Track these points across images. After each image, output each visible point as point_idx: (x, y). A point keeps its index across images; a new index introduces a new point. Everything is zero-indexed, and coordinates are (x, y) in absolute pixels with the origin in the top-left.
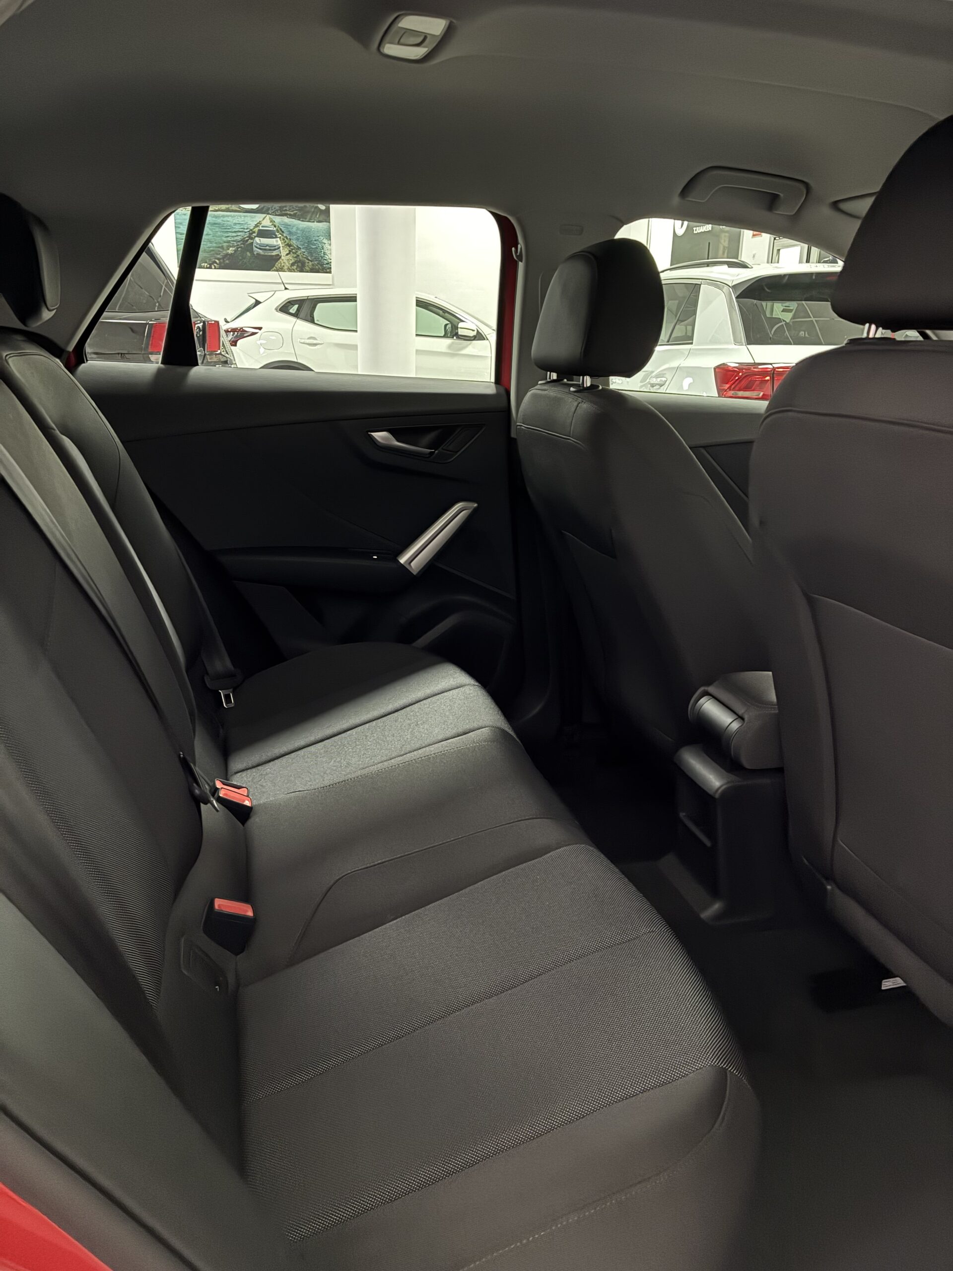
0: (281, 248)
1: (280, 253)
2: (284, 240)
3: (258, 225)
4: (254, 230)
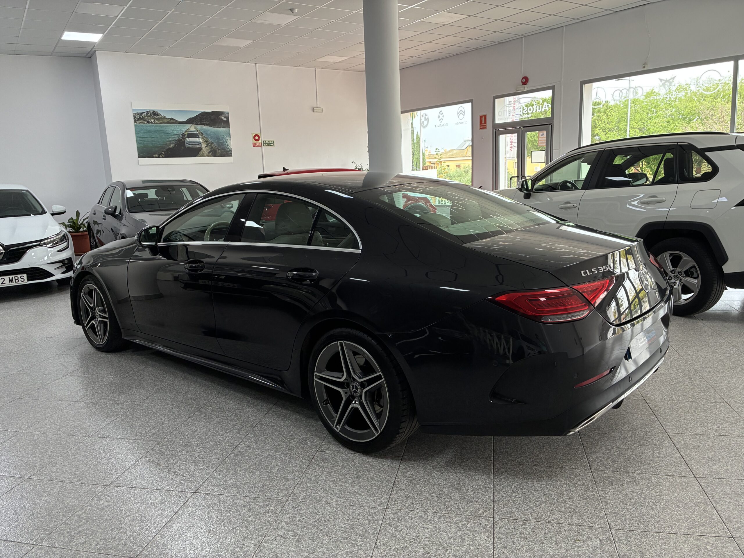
0: (202, 143)
1: (202, 146)
2: (203, 138)
3: (188, 130)
4: (185, 134)
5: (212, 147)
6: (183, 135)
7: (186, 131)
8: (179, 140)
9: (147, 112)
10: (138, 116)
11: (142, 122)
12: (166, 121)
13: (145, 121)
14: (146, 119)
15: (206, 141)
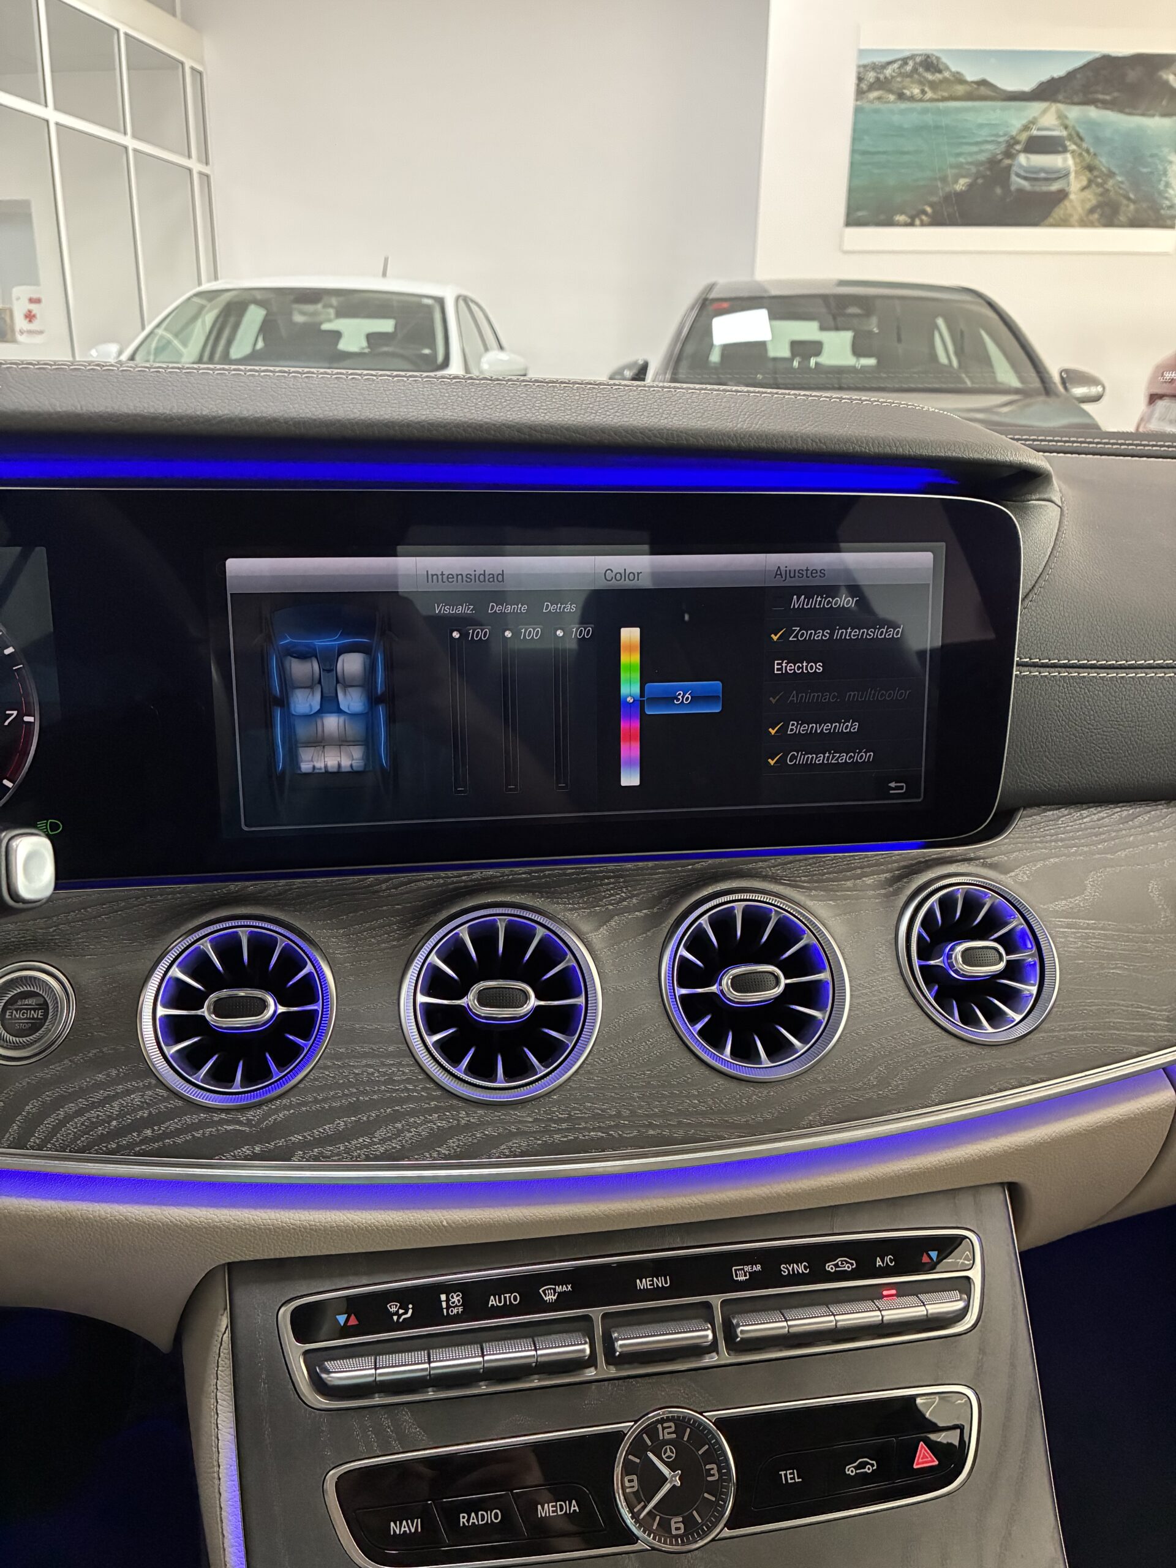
0: (1072, 176)
1: (1068, 184)
2: (1080, 155)
3: (1032, 126)
4: (1018, 138)
5: (1107, 190)
6: (1013, 141)
7: (1026, 128)
8: (993, 162)
9: (905, 61)
10: (871, 76)
11: (879, 98)
12: (960, 89)
13: (891, 91)
14: (895, 86)
15: (1090, 168)
